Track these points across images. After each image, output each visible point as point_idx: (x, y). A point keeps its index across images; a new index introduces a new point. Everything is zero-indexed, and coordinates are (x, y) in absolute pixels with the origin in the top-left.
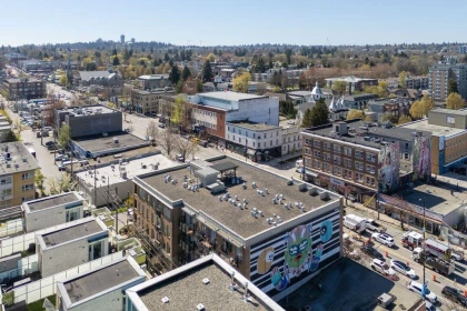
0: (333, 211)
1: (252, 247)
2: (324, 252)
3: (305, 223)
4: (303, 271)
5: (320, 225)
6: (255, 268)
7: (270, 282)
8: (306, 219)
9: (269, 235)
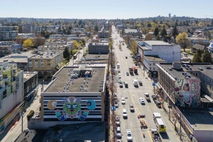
0: (97, 97)
1: (45, 97)
2: (89, 114)
3: (76, 97)
4: (74, 117)
5: (87, 100)
6: (46, 106)
7: (55, 115)
8: (78, 95)
9: (54, 95)
